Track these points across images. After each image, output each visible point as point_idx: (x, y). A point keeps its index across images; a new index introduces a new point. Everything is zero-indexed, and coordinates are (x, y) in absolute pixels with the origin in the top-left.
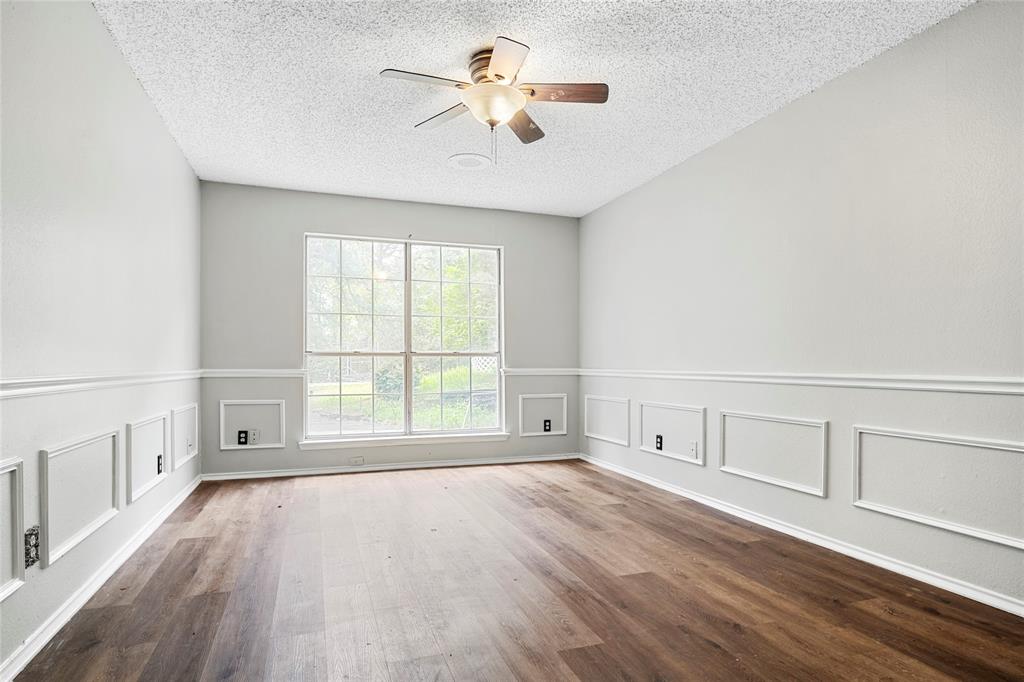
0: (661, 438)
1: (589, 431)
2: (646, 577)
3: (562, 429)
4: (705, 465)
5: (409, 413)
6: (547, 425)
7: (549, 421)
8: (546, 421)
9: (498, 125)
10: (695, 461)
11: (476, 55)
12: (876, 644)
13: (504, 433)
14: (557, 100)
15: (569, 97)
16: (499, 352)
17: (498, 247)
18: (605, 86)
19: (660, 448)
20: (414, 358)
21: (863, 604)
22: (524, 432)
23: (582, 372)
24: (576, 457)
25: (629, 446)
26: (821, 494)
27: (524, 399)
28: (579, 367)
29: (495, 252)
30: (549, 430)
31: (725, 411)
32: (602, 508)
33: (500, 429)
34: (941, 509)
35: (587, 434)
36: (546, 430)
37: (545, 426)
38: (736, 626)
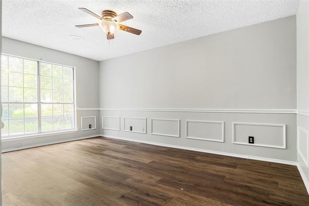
0: (132, 127)
1: (103, 127)
2: (153, 162)
3: (94, 127)
4: (146, 133)
5: (40, 125)
6: (90, 126)
7: (91, 125)
8: (90, 125)
9: (110, 34)
10: (143, 132)
11: (105, 11)
12: (206, 164)
13: (76, 130)
14: (126, 31)
15: (130, 31)
16: (74, 103)
17: (73, 67)
18: (141, 31)
19: (132, 130)
20: (42, 105)
21: (197, 158)
22: (83, 129)
23: (100, 109)
24: (99, 136)
25: (120, 130)
26: (179, 137)
27: (83, 118)
28: (99, 108)
29: (72, 69)
30: (91, 128)
31: (153, 119)
32: (123, 148)
33: (74, 129)
34: (204, 136)
35: (103, 128)
36: (90, 128)
37: (90, 127)
38: (182, 167)
